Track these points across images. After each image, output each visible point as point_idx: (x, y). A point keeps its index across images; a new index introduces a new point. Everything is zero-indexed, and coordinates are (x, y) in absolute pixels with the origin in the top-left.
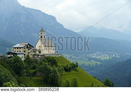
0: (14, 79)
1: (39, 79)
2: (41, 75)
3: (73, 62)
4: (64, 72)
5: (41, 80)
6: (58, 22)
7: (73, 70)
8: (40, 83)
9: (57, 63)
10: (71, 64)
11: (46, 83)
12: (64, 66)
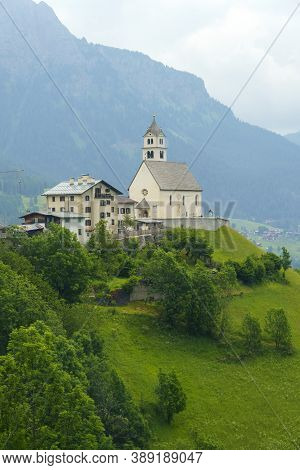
0: (50, 313)
1: (144, 312)
2: (152, 299)
3: (271, 248)
4: (238, 288)
5: (151, 318)
6: (211, 96)
7: (271, 280)
8: (147, 328)
9: (211, 251)
10: (264, 257)
11: (170, 329)
12: (235, 265)
